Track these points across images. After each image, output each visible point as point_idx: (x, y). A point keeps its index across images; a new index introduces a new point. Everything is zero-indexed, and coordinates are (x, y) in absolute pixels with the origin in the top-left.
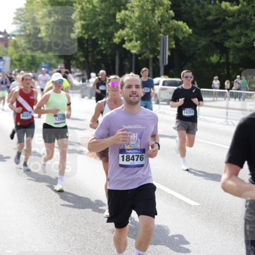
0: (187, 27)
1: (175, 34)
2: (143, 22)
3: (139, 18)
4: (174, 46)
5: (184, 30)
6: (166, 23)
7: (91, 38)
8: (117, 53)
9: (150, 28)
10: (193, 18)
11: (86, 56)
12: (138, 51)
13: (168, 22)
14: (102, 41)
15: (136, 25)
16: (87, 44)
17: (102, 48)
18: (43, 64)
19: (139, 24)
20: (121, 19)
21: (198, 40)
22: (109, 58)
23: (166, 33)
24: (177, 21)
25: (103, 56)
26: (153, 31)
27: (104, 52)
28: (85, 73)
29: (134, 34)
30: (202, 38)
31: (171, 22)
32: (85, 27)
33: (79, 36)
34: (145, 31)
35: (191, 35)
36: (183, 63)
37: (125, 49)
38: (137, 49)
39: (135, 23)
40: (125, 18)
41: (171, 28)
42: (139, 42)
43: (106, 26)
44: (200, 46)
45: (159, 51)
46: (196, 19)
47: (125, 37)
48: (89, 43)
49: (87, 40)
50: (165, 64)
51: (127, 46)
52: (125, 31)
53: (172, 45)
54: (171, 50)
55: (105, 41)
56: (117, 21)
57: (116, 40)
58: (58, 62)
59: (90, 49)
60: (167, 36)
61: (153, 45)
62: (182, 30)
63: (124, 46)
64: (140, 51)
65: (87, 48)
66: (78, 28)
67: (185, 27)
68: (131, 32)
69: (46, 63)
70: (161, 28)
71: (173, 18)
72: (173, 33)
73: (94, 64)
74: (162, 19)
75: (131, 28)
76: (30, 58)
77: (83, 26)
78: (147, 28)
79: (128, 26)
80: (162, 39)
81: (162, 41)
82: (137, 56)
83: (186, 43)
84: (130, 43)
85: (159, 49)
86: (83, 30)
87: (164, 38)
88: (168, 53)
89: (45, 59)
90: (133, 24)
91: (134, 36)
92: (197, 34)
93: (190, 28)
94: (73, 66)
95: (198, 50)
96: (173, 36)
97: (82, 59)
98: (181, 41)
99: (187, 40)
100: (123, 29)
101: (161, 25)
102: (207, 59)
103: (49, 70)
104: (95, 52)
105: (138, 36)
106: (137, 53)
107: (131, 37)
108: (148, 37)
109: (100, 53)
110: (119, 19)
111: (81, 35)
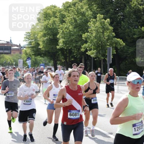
0: (123, 42)
1: (115, 46)
2: (98, 39)
3: (95, 37)
4: (115, 53)
5: (121, 43)
6: (111, 40)
7: (68, 49)
8: (83, 57)
9: (101, 42)
10: (126, 37)
11: (65, 59)
12: (95, 56)
13: (112, 39)
14: (74, 50)
15: (94, 41)
16: (66, 52)
17: (75, 54)
18: (42, 64)
19: (96, 40)
20: (85, 37)
21: (128, 49)
22: (79, 59)
23: (110, 46)
24: (117, 38)
25: (75, 58)
26: (103, 44)
27: (76, 56)
28: (65, 68)
29: (92, 46)
30: (130, 48)
31: (114, 39)
32: (65, 43)
33: (61, 48)
34: (99, 44)
35: (124, 46)
36: (120, 62)
37: (87, 55)
38: (94, 55)
39: (93, 40)
40: (87, 37)
41: (114, 43)
42: (95, 51)
43: (77, 42)
44: (129, 52)
45: (107, 56)
46: (127, 37)
47: (87, 48)
48: (67, 51)
49: (66, 50)
50: (110, 63)
51: (89, 53)
52: (87, 44)
53: (114, 52)
54: (113, 55)
55: (76, 50)
56: (83, 38)
57: (83, 50)
58: (50, 62)
59: (67, 55)
60: (111, 47)
61: (103, 52)
62: (120, 43)
63: (87, 53)
64: (96, 56)
65: (66, 54)
66: (61, 43)
67: (121, 42)
68: (90, 45)
69: (43, 63)
70: (108, 42)
71: (115, 37)
72: (114, 45)
73: (70, 63)
74: (108, 38)
75: (91, 43)
76: (34, 60)
77: (63, 42)
78: (100, 43)
79: (89, 41)
80: (108, 48)
81: (108, 50)
82: (94, 58)
83: (122, 51)
84: (90, 51)
85: (107, 54)
86: (64, 44)
87: (109, 48)
88: (112, 57)
89: (42, 61)
90: (92, 40)
91: (93, 47)
92: (128, 45)
93: (124, 42)
94: (59, 64)
95: (129, 54)
96: (114, 47)
97: (63, 61)
98: (119, 50)
99: (122, 49)
100: (86, 44)
101: (108, 41)
102: (134, 60)
103: (45, 67)
104: (71, 57)
105: (95, 47)
106: (94, 57)
107: (91, 48)
108: (100, 48)
109: (73, 57)
110: (84, 37)
111: (62, 47)
